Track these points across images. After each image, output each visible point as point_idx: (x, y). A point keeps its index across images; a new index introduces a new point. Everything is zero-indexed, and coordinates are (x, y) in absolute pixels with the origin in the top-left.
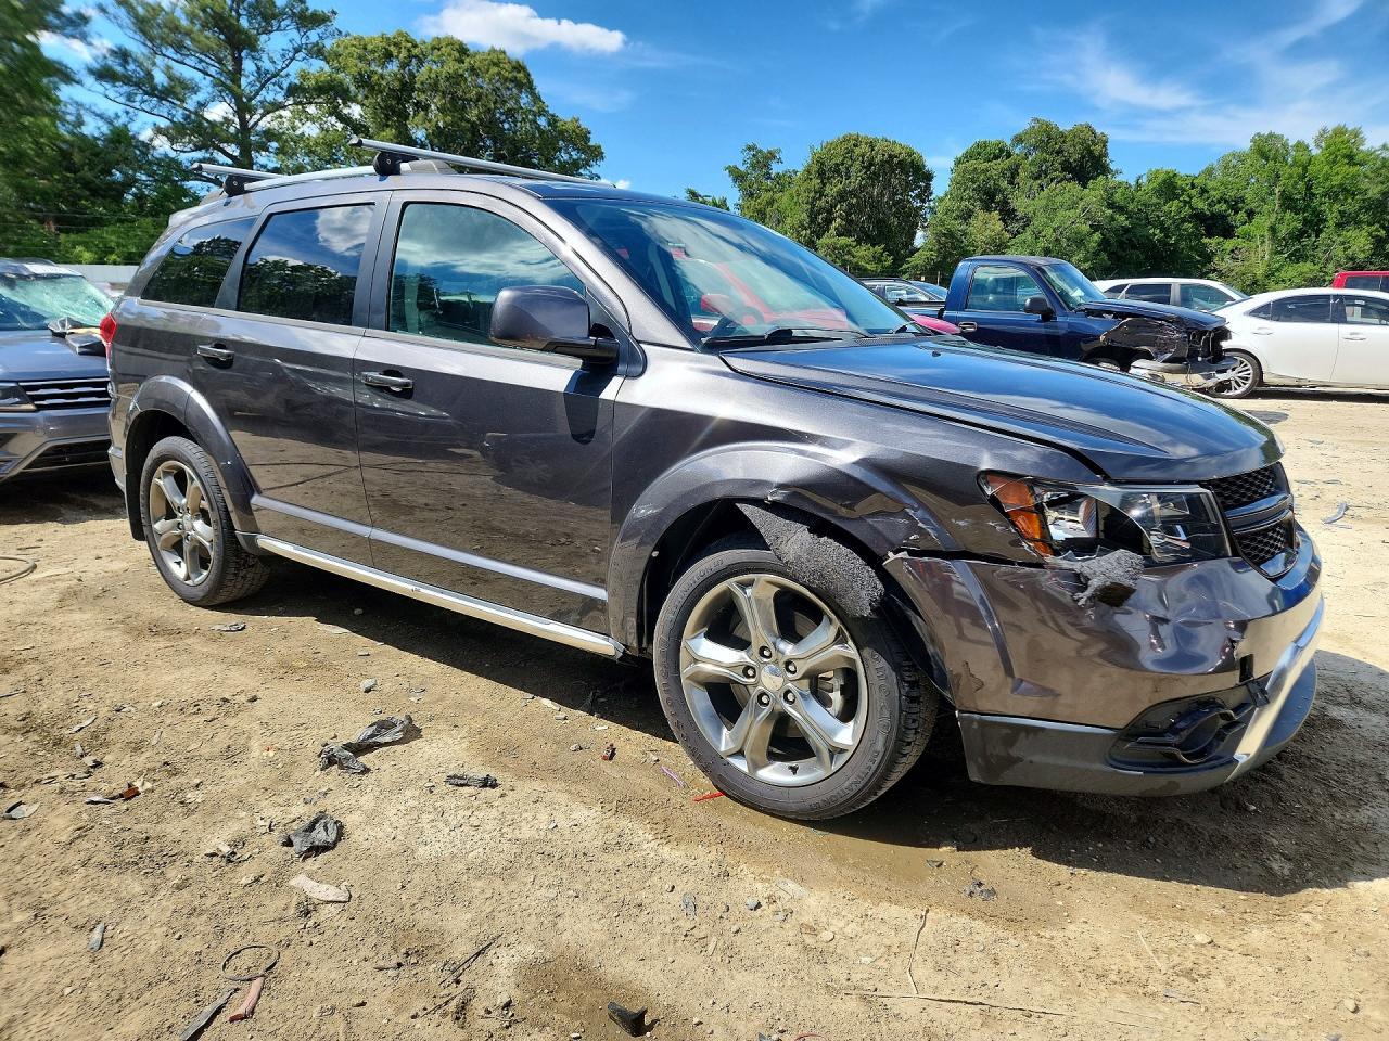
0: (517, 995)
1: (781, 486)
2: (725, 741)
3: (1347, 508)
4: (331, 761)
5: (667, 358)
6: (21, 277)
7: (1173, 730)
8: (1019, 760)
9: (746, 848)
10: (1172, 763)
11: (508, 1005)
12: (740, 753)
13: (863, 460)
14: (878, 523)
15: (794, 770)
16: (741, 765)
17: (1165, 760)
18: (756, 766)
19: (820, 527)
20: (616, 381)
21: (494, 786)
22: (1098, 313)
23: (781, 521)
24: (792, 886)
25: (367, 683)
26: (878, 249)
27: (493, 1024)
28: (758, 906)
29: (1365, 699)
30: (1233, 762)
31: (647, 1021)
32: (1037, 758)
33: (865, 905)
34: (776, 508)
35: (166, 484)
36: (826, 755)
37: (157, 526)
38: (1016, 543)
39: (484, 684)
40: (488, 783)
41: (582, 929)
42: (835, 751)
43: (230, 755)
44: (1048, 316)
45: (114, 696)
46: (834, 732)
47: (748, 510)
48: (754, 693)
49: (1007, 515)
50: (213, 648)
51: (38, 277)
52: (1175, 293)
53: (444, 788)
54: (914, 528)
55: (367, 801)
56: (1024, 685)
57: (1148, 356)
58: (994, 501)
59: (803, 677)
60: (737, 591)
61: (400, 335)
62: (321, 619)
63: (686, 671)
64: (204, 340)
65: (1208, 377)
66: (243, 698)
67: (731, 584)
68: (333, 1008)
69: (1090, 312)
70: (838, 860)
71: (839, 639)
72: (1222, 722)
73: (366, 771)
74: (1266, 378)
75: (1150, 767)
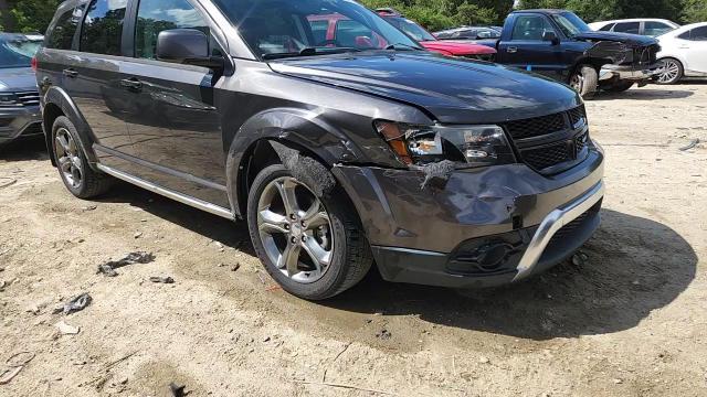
0: (131, 377)
1: (285, 130)
2: (279, 260)
3: (698, 142)
4: (101, 270)
5: (245, 65)
6: (23, 42)
7: (476, 254)
8: (402, 269)
9: (277, 312)
10: (476, 272)
11: (124, 383)
12: (284, 268)
13: (321, 115)
14: (329, 148)
15: (308, 275)
16: (285, 272)
17: (473, 270)
18: (292, 273)
19: (304, 152)
20: (223, 78)
21: (172, 282)
22: (584, 39)
23: (288, 149)
24: (290, 331)
25: (138, 234)
26: (491, 10)
27: (114, 390)
28: (269, 339)
29: (648, 242)
30: (517, 271)
31: (185, 391)
32: (410, 268)
33: (322, 341)
34: (283, 141)
35: (60, 139)
36: (319, 268)
37: (61, 160)
38: (393, 158)
39: (192, 234)
40: (169, 281)
41: (178, 349)
42: (323, 266)
43: (60, 266)
44: (556, 42)
45: (22, 239)
46: (322, 256)
47: (273, 143)
48: (290, 237)
49: (389, 143)
50: (77, 218)
51: (32, 41)
52: (642, 27)
53: (149, 282)
54: (345, 151)
55: (109, 288)
56: (401, 231)
57: (611, 62)
58: (381, 135)
59: (308, 229)
60: (278, 185)
61: (140, 60)
62: (132, 205)
63: (260, 227)
64: (66, 67)
65: (645, 72)
66: (77, 241)
67: (275, 182)
68: (46, 381)
69: (578, 39)
70: (320, 319)
71: (320, 210)
72: (507, 251)
73: (116, 275)
74: (686, 73)
75: (467, 273)
